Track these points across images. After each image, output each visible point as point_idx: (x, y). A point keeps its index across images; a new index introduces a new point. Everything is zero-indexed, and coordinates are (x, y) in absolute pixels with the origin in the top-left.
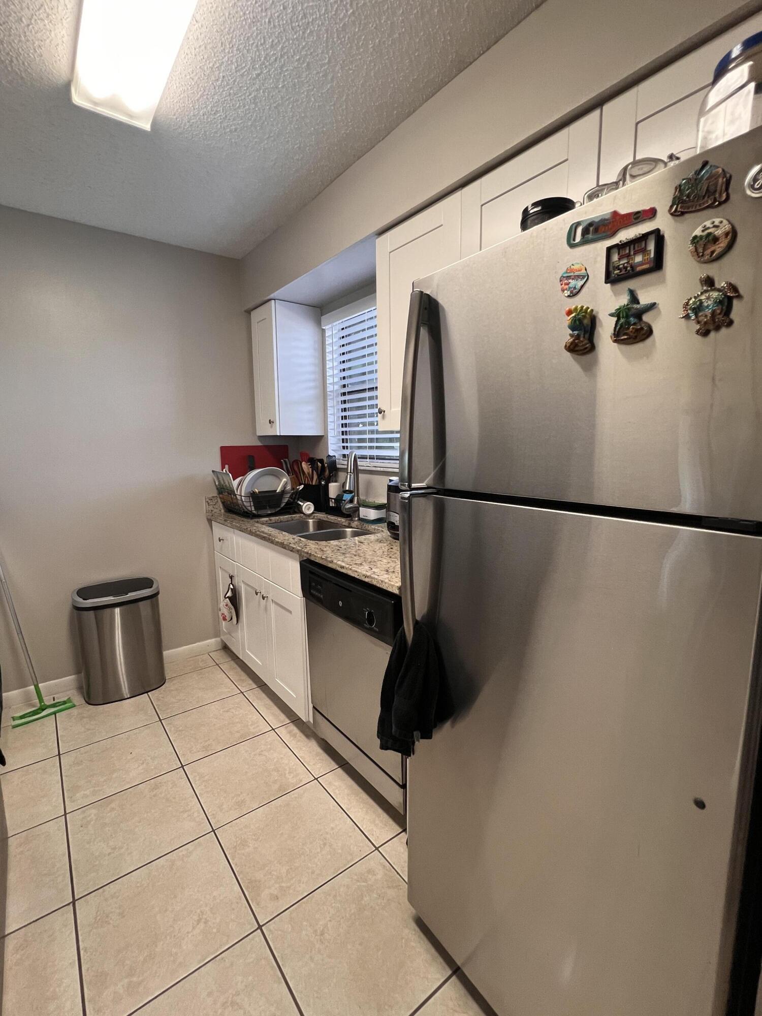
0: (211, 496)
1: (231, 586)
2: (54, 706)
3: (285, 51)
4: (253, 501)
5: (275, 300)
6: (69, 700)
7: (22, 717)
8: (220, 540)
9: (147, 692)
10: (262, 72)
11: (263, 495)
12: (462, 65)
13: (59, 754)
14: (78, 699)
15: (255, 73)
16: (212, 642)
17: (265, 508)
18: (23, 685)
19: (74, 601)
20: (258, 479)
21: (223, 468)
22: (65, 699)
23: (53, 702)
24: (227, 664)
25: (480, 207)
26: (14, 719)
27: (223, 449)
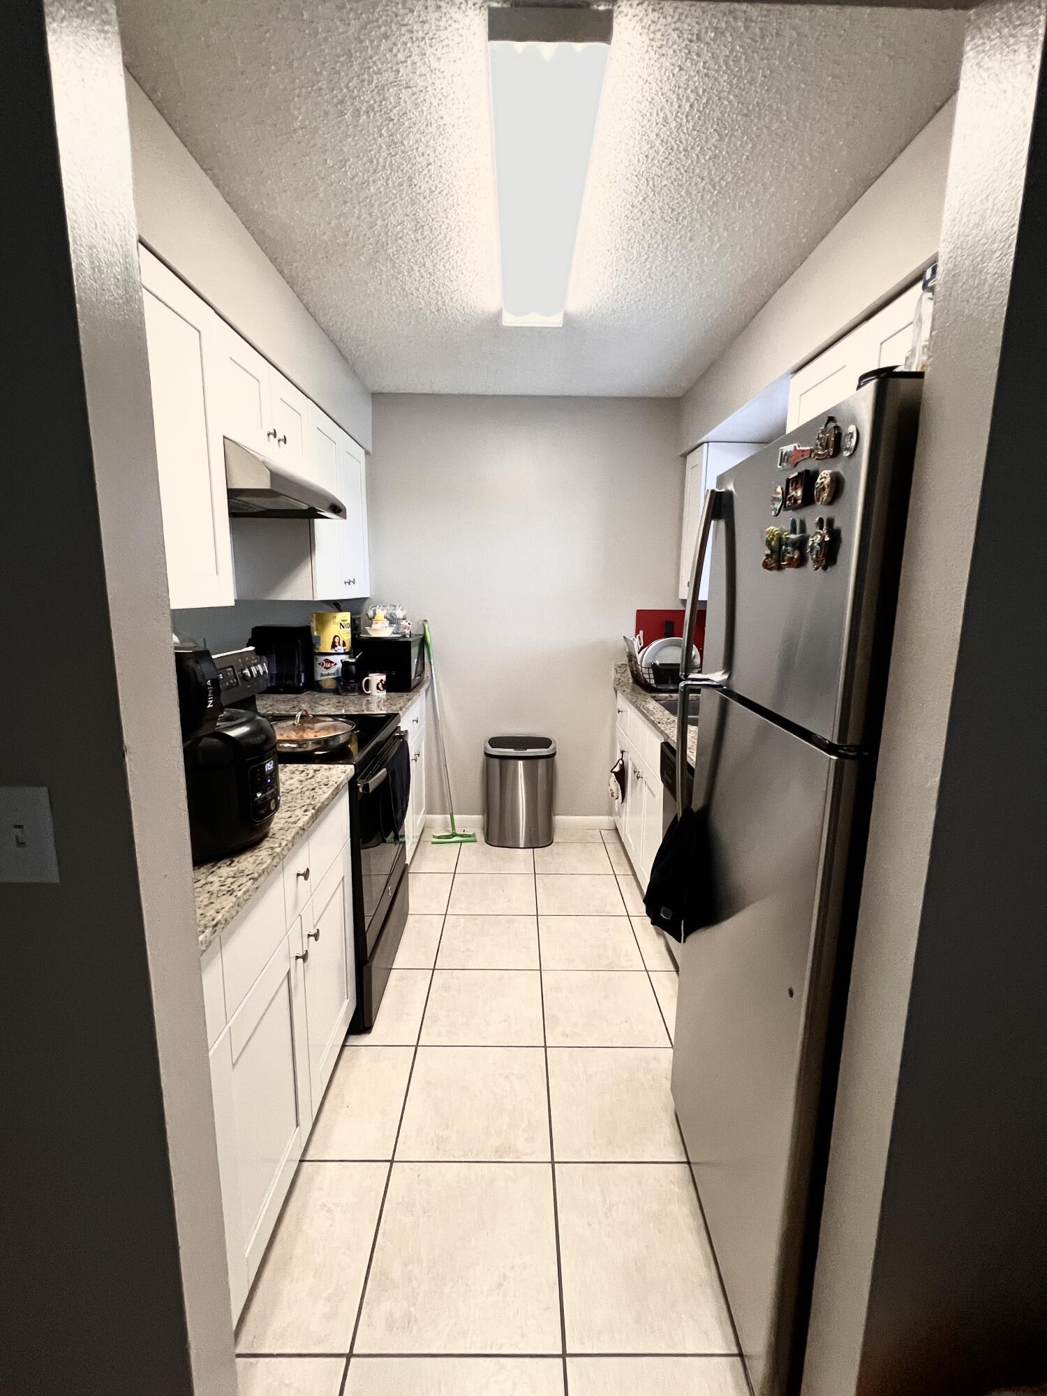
0: (619, 663)
1: (621, 762)
2: (461, 836)
3: (665, 236)
4: (653, 674)
5: (708, 442)
6: (474, 835)
7: (439, 837)
8: (619, 711)
9: (533, 848)
10: (649, 257)
11: (665, 667)
12: (868, 183)
13: (455, 873)
14: (480, 837)
15: (643, 259)
16: (604, 820)
17: (666, 682)
18: (444, 813)
19: (485, 748)
20: (661, 649)
21: (637, 633)
22: (471, 833)
23: (462, 833)
24: (613, 847)
25: (879, 345)
26: (434, 837)
27: (640, 614)
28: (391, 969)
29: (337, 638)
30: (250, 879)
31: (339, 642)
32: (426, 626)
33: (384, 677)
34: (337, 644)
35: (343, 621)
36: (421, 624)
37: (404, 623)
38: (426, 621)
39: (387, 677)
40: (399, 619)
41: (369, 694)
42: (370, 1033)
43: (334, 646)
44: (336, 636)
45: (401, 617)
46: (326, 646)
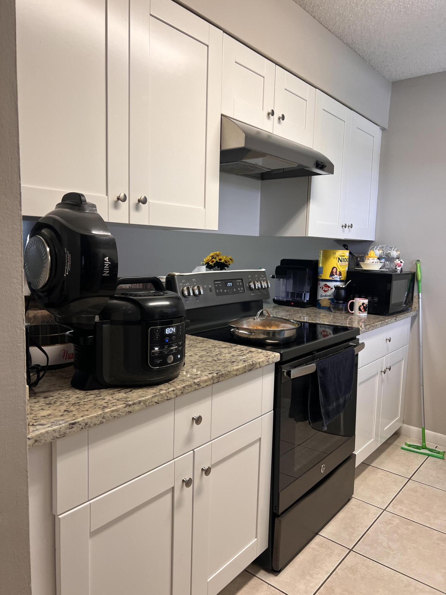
2: (430, 450)
6: (443, 453)
13: (410, 479)
22: (441, 451)
23: (431, 447)
26: (406, 444)
28: (318, 534)
29: (335, 269)
30: (125, 404)
31: (336, 272)
32: (418, 265)
33: (366, 301)
34: (334, 274)
35: (341, 256)
36: (414, 262)
37: (397, 261)
38: (418, 261)
39: (369, 302)
40: (393, 258)
41: (353, 313)
42: (277, 575)
43: (332, 274)
44: (334, 268)
45: (396, 257)
46: (326, 275)
